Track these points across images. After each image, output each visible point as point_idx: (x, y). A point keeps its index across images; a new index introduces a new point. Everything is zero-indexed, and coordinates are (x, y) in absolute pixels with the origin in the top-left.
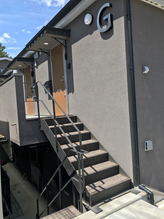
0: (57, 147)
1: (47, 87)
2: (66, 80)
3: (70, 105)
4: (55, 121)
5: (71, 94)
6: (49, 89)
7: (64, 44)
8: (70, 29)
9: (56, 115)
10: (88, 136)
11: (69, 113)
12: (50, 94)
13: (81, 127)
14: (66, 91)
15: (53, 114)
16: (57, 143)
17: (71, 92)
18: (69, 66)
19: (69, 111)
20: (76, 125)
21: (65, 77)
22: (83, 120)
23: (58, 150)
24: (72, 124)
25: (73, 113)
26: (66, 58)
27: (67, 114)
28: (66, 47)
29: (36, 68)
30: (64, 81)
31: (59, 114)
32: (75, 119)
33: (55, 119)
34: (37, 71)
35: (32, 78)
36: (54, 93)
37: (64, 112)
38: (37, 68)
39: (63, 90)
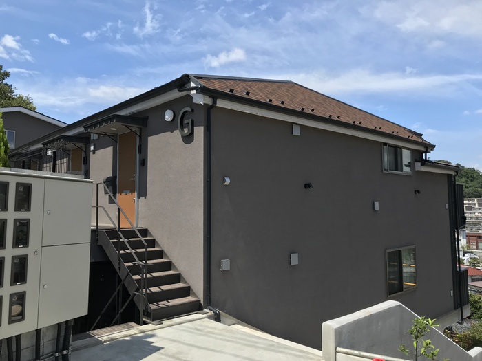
0: (119, 264)
1: (108, 186)
2: (137, 179)
3: (140, 213)
4: (120, 233)
5: (142, 198)
6: (111, 188)
7: (138, 134)
8: (148, 117)
9: (121, 227)
10: (160, 254)
11: (137, 224)
12: (111, 195)
13: (153, 243)
14: (135, 194)
15: (117, 225)
16: (119, 260)
17: (142, 196)
18: (143, 163)
19: (138, 221)
20: (145, 240)
21: (137, 175)
22: (155, 234)
23: (119, 268)
24: (141, 238)
25: (142, 224)
26: (140, 151)
27: (135, 226)
28: (140, 137)
29: (91, 153)
30: (134, 181)
31: (125, 225)
32: (145, 232)
33: (119, 230)
34: (92, 157)
35: (83, 166)
36: (117, 194)
37: (131, 223)
38: (94, 153)
39: (132, 192)
